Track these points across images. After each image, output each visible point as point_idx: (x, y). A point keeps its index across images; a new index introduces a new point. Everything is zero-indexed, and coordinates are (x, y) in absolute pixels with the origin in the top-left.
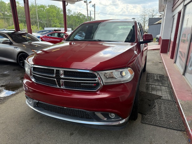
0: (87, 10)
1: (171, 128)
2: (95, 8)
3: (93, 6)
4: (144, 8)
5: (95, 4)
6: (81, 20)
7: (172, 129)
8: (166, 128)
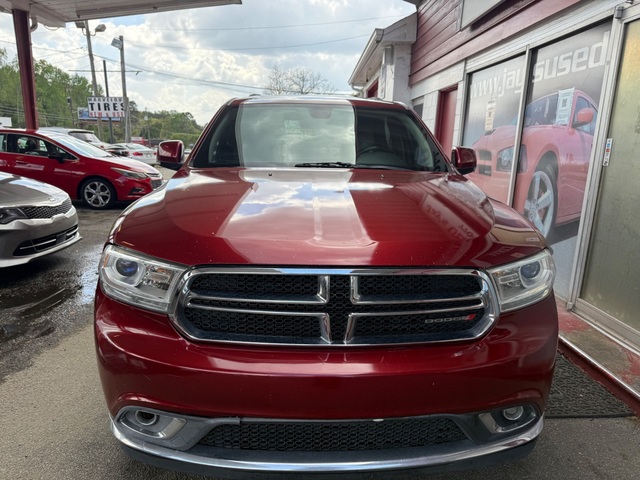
0: (91, 55)
1: (598, 414)
2: (122, 50)
3: (114, 43)
4: (275, 68)
5: (121, 38)
6: (50, 88)
7: (603, 417)
8: (589, 417)
